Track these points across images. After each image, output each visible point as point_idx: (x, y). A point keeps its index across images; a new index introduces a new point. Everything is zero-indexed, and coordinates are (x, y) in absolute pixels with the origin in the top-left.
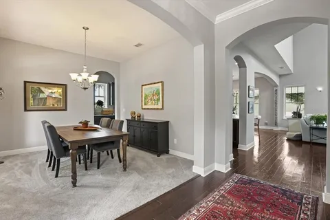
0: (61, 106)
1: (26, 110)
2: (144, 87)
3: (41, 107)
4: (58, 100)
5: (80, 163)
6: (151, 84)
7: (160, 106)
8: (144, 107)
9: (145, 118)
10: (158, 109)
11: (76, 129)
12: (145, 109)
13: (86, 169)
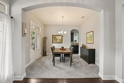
0: (61, 42)
1: (53, 43)
2: (87, 34)
3: (56, 42)
4: (60, 40)
5: (62, 60)
6: (89, 32)
7: (92, 42)
8: (87, 42)
9: (88, 47)
10: (91, 43)
11: (60, 49)
12: (87, 43)
13: (61, 62)
